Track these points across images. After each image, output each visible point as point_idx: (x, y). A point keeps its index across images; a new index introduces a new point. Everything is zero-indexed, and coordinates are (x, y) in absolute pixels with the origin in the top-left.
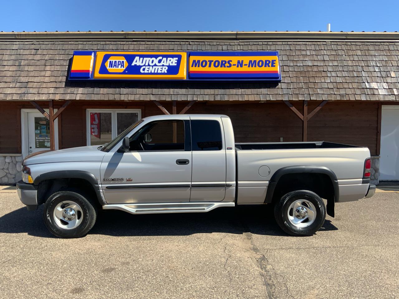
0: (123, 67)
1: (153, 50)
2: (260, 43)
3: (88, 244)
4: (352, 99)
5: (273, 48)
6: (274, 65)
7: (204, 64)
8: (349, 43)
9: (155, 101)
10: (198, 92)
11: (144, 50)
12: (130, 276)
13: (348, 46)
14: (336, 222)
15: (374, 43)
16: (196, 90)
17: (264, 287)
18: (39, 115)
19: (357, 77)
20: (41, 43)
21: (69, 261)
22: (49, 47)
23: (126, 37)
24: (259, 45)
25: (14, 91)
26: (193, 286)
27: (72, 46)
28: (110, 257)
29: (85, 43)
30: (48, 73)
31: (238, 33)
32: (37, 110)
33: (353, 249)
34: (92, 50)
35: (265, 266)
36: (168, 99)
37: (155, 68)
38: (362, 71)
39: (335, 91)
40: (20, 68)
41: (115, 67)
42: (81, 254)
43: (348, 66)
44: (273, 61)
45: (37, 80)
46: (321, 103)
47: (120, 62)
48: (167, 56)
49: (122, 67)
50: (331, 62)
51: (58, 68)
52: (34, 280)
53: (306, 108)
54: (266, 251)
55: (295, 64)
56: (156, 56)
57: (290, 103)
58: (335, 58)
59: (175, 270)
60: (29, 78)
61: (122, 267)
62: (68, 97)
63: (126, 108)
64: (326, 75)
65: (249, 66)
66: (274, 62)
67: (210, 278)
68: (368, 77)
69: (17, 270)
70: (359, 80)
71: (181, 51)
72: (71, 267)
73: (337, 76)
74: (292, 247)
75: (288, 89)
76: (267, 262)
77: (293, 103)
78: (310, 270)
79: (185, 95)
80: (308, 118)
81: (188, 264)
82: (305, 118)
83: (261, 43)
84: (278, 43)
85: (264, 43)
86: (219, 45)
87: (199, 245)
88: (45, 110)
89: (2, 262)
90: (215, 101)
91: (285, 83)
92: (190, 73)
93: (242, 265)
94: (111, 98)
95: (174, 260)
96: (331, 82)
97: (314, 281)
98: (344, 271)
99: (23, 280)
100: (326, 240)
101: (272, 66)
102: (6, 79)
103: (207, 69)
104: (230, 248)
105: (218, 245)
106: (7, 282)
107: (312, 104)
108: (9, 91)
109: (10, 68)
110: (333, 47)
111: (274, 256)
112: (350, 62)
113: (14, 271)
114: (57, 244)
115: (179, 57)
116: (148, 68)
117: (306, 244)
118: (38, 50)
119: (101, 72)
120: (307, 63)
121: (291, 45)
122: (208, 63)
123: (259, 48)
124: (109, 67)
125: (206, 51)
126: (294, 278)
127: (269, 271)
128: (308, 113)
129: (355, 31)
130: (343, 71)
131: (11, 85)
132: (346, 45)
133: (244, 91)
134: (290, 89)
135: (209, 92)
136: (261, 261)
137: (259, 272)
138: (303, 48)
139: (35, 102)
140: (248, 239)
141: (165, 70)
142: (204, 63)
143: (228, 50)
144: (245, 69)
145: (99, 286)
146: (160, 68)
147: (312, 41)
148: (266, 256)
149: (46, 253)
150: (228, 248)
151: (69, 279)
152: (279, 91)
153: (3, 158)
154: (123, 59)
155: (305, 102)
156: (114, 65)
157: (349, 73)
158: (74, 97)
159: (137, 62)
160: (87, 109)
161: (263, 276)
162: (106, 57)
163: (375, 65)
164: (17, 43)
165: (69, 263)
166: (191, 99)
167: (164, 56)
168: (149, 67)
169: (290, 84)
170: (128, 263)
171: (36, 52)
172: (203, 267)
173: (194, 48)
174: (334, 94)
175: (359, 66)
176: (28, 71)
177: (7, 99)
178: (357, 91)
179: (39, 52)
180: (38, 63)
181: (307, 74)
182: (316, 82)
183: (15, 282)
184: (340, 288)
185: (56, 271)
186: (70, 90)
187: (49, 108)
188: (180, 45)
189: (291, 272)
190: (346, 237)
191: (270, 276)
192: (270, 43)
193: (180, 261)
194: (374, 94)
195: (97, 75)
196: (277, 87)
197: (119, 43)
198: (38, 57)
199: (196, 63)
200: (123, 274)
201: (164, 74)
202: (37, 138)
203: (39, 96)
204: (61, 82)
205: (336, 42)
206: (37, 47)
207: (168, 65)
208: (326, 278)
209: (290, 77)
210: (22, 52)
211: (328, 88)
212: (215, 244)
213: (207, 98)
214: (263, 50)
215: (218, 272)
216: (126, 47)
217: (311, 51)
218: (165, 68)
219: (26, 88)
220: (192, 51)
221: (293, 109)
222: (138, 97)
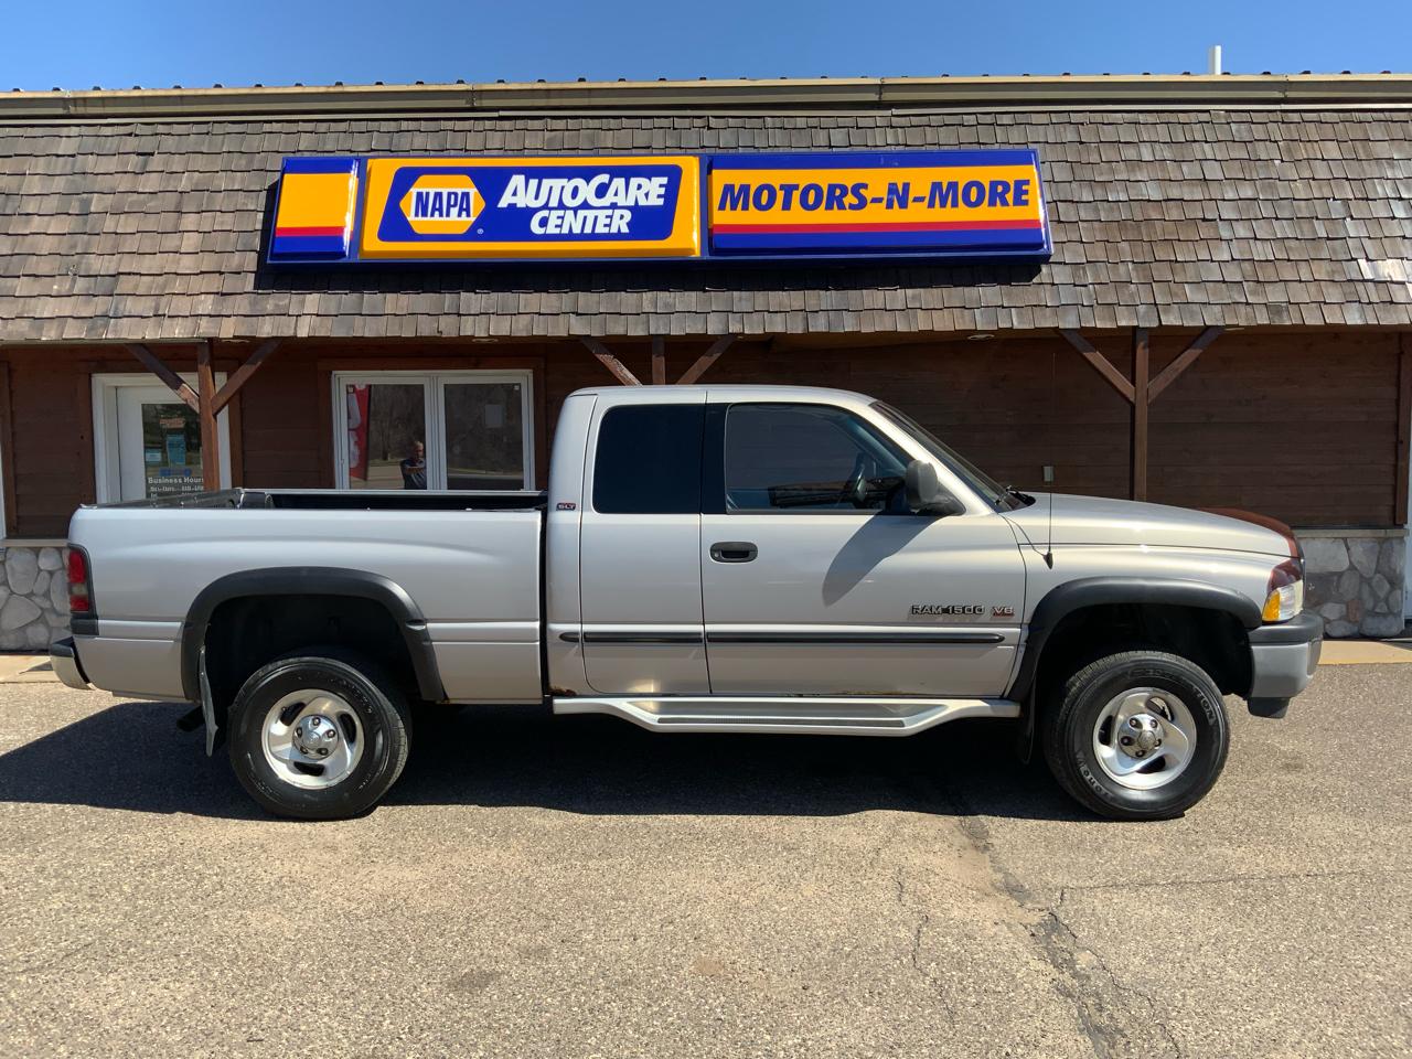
0: (468, 215)
1: (574, 151)
2: (967, 121)
3: (376, 878)
4: (1313, 320)
5: (1016, 136)
6: (1024, 197)
7: (764, 199)
8: (1295, 117)
9: (588, 337)
10: (744, 302)
11: (541, 152)
12: (562, 1004)
13: (1291, 125)
14: (1289, 776)
15: (1387, 114)
16: (736, 294)
17: (1085, 1042)
18: (162, 394)
19: (1328, 239)
20: (161, 129)
21: (316, 945)
22: (191, 143)
23: (472, 106)
24: (964, 126)
25: (66, 307)
26: (810, 1043)
27: (276, 141)
28: (470, 929)
29: (323, 127)
30: (190, 242)
31: (887, 82)
32: (153, 379)
33: (1385, 881)
34: (349, 154)
35: (1068, 957)
36: (636, 330)
37: (585, 218)
38: (1345, 219)
39: (1250, 294)
40: (85, 223)
41: (437, 213)
42: (358, 919)
43: (1295, 199)
44: (1019, 184)
45: (151, 268)
46: (1200, 335)
47: (456, 194)
48: (627, 173)
49: (464, 213)
50: (1231, 185)
51: (227, 221)
52: (193, 1023)
53: (1142, 354)
54: (1058, 894)
55: (1099, 195)
56: (588, 174)
57: (1086, 338)
58: (1247, 170)
59: (730, 976)
60: (120, 260)
61: (523, 967)
62: (266, 329)
63: (476, 366)
64: (1213, 235)
65: (931, 205)
66: (1024, 187)
67: (868, 1009)
68: (1369, 238)
69: (122, 983)
70: (1335, 251)
71: (678, 151)
72: (329, 970)
73: (1256, 239)
74: (1152, 878)
75: (1075, 285)
76: (1072, 939)
77: (1095, 337)
78: (1246, 967)
79: (696, 313)
80: (1150, 392)
81: (773, 953)
82: (1139, 394)
83: (971, 120)
84: (1035, 119)
85: (983, 119)
86: (816, 127)
87: (797, 875)
88: (182, 375)
89: (61, 955)
90: (807, 335)
91: (1065, 264)
92: (715, 232)
93: (981, 955)
94: (426, 328)
95: (718, 938)
96: (1233, 259)
97: (1272, 1014)
98: (1378, 973)
99: (148, 1028)
100: (1270, 846)
101: (1014, 204)
102: (38, 263)
103: (776, 216)
104: (919, 885)
105: (869, 875)
106: (88, 1035)
107: (1168, 341)
108: (48, 308)
109: (48, 225)
110: (1237, 131)
111: (1093, 915)
112: (1298, 184)
113: (112, 990)
114: (262, 879)
115: (674, 174)
116: (558, 217)
117: (1200, 864)
118: (152, 154)
119: (385, 234)
120: (1144, 189)
121: (1082, 124)
122: (780, 195)
123: (966, 135)
124: (417, 215)
125: (769, 150)
126: (1190, 1002)
127: (1088, 978)
128: (1153, 374)
129: (1316, 72)
130: (1277, 219)
131: (55, 287)
132: (1283, 122)
133: (914, 297)
134: (1086, 286)
135: (786, 301)
136: (1048, 936)
137: (1049, 979)
138: (1126, 134)
139: (144, 345)
140: (977, 848)
141: (621, 223)
142: (765, 193)
143: (851, 145)
144: (917, 214)
145: (449, 1047)
146: (602, 214)
147: (1157, 111)
148: (1061, 916)
149: (225, 917)
150: (909, 884)
151: (326, 1019)
152: (1043, 295)
153: (29, 556)
154: (465, 185)
155: (1139, 335)
156: (434, 209)
157: (1299, 223)
158: (289, 327)
159: (518, 193)
160: (334, 372)
161: (1070, 995)
162: (404, 180)
163: (1394, 196)
164: (74, 131)
165: (318, 952)
166: (721, 327)
167: (615, 172)
168: (561, 213)
169: (1084, 269)
170: (542, 952)
171: (145, 164)
172: (833, 965)
173: (726, 139)
174: (1247, 304)
175: (1334, 199)
176: (116, 234)
177: (44, 339)
178: (1330, 290)
179: (156, 162)
180: (153, 204)
181: (1144, 232)
182: (1176, 261)
183: (121, 1034)
184: (1381, 1041)
185: (272, 988)
186: (274, 301)
187: (196, 370)
188: (674, 129)
189: (1174, 979)
190: (1342, 835)
191: (1097, 994)
192: (1006, 119)
193: (738, 939)
194: (1392, 302)
195: (373, 245)
196: (1034, 280)
197: (449, 125)
198: (151, 183)
199: (734, 197)
200: (533, 996)
201: (619, 236)
202: (151, 480)
203: (160, 326)
204: (239, 273)
205: (1248, 111)
206: (147, 144)
207: (632, 204)
208: (1316, 1002)
209: (1082, 242)
210: (90, 163)
211: (1224, 282)
212: (857, 870)
213: (777, 325)
214: (979, 143)
215: (893, 983)
216: (473, 142)
217: (1157, 146)
218: (622, 217)
219: (111, 298)
220: (718, 151)
221: (1097, 359)
222: (525, 323)
